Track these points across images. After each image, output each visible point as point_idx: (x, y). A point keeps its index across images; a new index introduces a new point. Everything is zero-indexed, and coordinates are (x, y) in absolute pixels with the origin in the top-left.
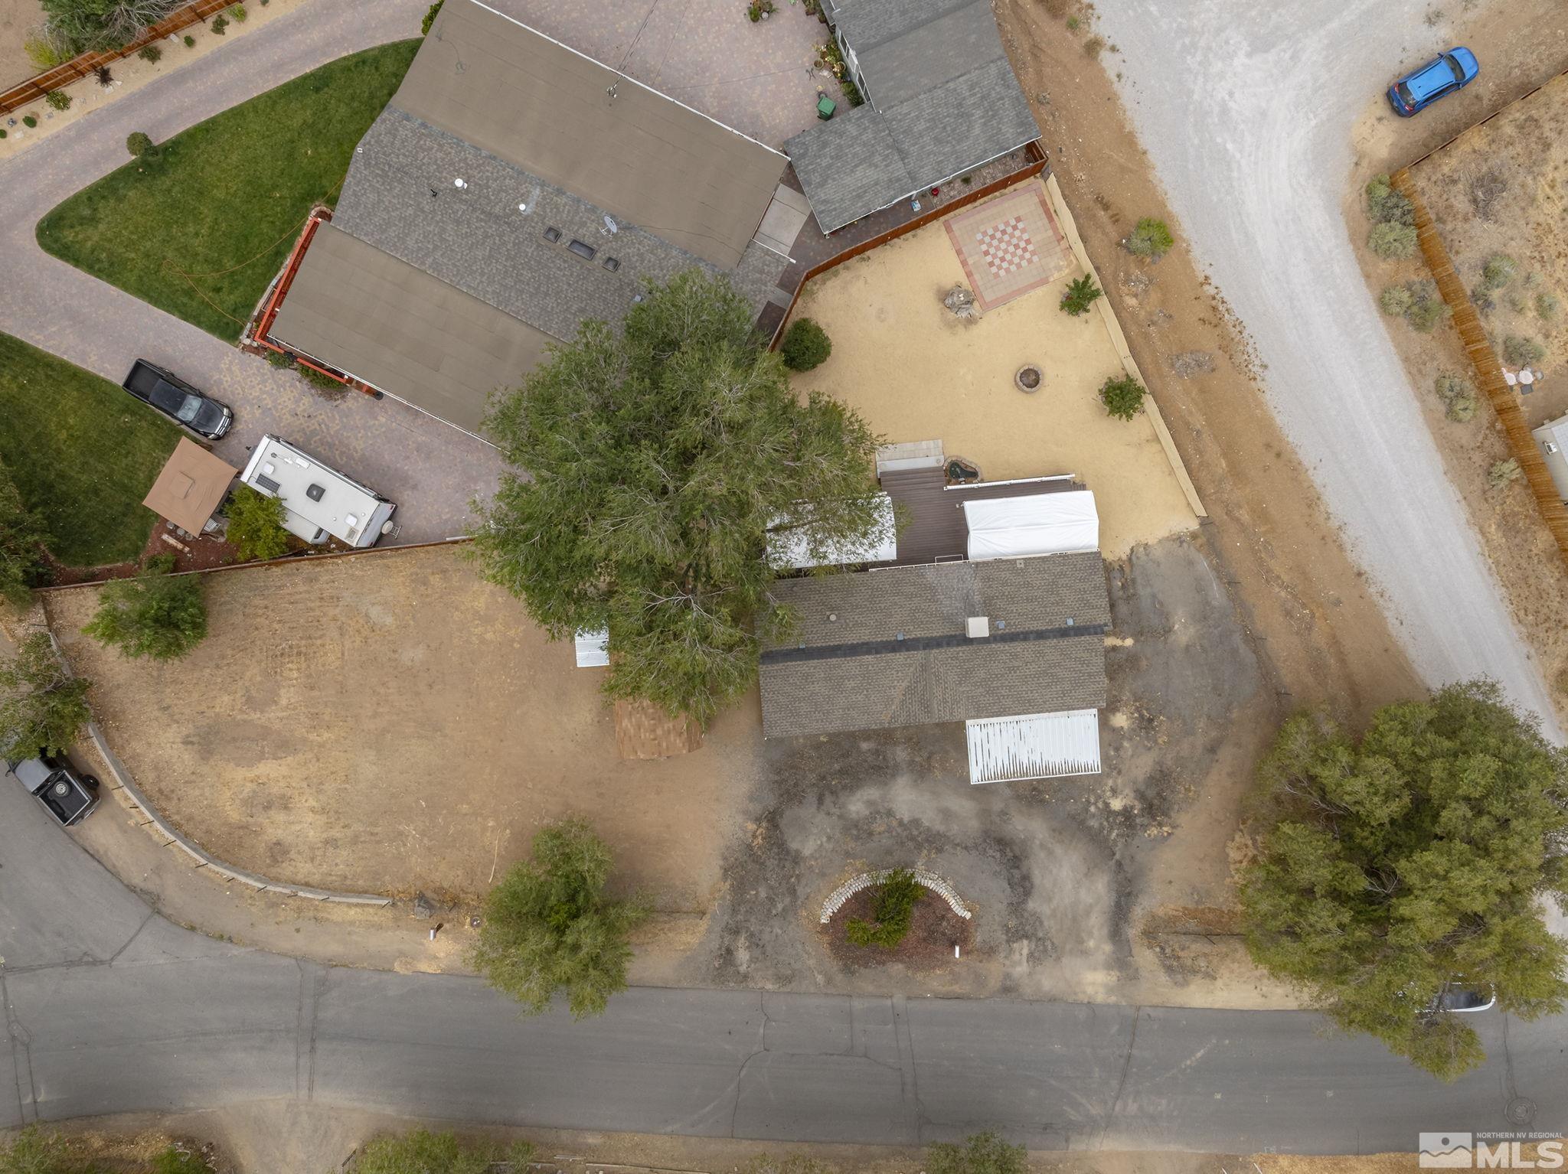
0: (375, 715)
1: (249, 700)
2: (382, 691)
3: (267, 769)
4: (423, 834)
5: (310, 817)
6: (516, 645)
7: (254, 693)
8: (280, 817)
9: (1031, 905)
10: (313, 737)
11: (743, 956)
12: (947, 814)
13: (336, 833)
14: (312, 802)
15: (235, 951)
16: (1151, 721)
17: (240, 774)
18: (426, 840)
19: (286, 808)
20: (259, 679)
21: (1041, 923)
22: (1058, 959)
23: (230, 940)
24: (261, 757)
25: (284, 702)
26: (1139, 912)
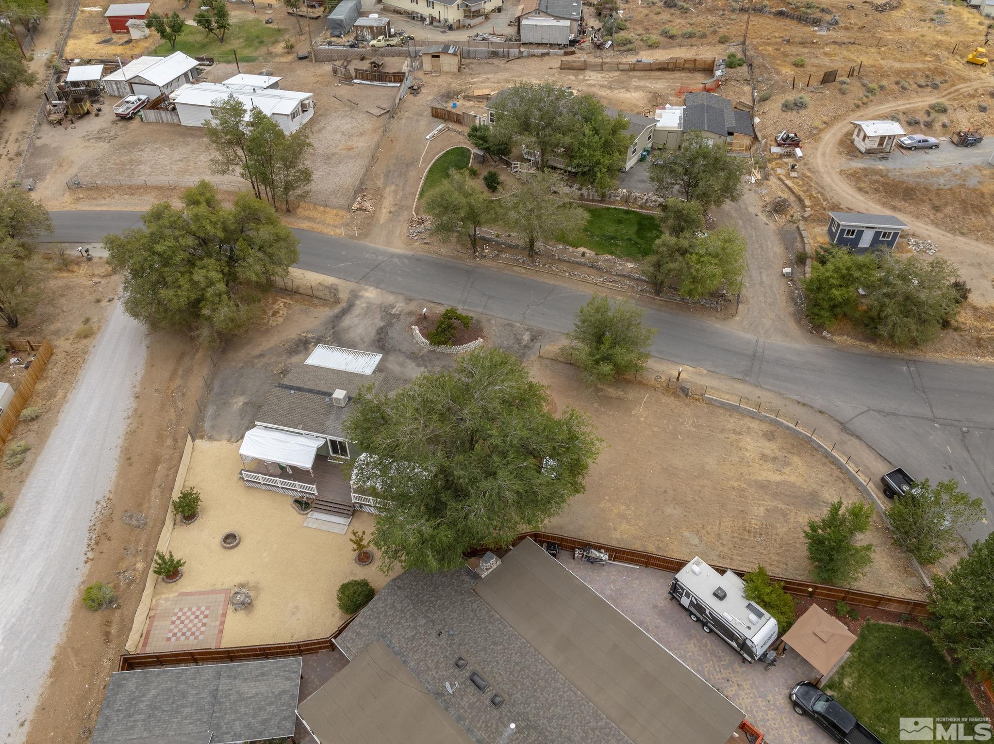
0: (703, 487)
1: (785, 515)
2: (696, 498)
3: (776, 478)
4: (682, 424)
5: (749, 447)
6: (607, 498)
7: (782, 519)
8: (767, 452)
9: (382, 324)
10: (744, 486)
11: (526, 337)
12: (402, 365)
13: (733, 437)
14: (748, 454)
15: (795, 397)
16: (281, 373)
17: (792, 479)
18: (681, 421)
19: (764, 455)
20: (778, 525)
21: (381, 317)
22: (381, 304)
23: (799, 403)
24: (778, 484)
25: (762, 509)
26: (337, 310)
